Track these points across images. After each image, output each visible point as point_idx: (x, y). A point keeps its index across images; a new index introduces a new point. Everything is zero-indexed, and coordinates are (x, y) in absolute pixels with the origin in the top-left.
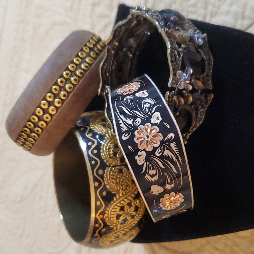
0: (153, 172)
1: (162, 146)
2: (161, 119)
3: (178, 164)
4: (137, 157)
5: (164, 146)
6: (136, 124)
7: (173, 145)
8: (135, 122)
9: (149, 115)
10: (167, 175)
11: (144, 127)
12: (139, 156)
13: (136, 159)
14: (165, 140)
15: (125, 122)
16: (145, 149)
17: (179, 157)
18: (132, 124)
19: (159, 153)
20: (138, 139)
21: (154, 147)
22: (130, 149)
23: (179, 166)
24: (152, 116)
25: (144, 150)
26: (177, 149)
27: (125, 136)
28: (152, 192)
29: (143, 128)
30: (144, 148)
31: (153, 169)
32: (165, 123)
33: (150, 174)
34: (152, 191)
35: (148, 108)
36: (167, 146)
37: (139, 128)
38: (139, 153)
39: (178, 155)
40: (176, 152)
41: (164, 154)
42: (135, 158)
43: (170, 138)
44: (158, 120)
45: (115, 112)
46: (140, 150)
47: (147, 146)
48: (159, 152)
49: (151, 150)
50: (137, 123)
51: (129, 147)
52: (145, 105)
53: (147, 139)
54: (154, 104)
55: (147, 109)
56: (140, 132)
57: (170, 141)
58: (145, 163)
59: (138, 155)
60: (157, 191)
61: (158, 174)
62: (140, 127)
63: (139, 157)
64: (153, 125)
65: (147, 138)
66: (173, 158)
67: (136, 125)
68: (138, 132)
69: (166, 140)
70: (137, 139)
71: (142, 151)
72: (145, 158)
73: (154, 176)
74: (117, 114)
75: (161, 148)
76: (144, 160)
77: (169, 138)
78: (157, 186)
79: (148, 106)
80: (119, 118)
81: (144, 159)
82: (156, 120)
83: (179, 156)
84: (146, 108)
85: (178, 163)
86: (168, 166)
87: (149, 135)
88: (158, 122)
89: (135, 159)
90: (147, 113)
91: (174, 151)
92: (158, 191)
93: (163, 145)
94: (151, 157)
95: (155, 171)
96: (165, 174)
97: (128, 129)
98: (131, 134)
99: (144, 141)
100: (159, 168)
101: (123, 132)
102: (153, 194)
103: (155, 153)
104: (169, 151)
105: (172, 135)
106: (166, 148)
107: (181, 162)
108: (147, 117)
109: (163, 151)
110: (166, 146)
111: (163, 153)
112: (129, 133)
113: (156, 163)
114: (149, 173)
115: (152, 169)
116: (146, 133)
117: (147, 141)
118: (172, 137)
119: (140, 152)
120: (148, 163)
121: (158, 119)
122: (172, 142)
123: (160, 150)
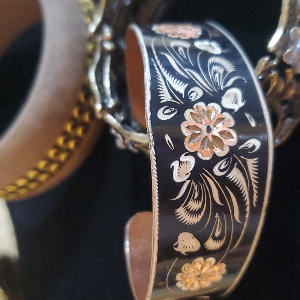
0: (194, 205)
1: (231, 159)
2: (241, 104)
3: (247, 206)
4: (175, 164)
5: (235, 161)
6: (192, 97)
7: (251, 163)
8: (189, 92)
9: (220, 88)
10: (219, 220)
11: (205, 108)
12: (181, 163)
13: (173, 166)
14: (241, 147)
15: (170, 85)
16: (196, 152)
17: (255, 191)
18: (183, 93)
19: (221, 171)
20: (188, 127)
21: (214, 155)
22: (168, 143)
23: (248, 209)
24: (226, 94)
25: (195, 154)
26: (257, 173)
27: (165, 113)
28: (177, 246)
29: (203, 110)
30: (196, 150)
31: (199, 199)
32: (248, 116)
33: (188, 208)
34: (178, 243)
35: (220, 75)
36: (240, 162)
37: (195, 106)
38: (183, 158)
39: (254, 186)
40: (253, 180)
41: (230, 176)
42: (172, 164)
43: (250, 146)
44: (236, 105)
45: (152, 60)
46: (187, 151)
47: (203, 149)
48: (221, 168)
49: (208, 159)
50: (194, 95)
51: (167, 138)
52: (214, 68)
53: (205, 134)
54: (233, 72)
55: (217, 75)
56: (195, 114)
57: (248, 153)
58: (188, 181)
59: (179, 160)
60: (186, 248)
61: (202, 213)
62: (197, 106)
63: (180, 166)
64: (224, 110)
65: (207, 131)
66: (242, 190)
67: (190, 98)
68: (191, 113)
69: (241, 150)
70: (186, 127)
71: (189, 154)
72: (191, 172)
73: (195, 213)
74: (155, 65)
75: (227, 160)
76: (188, 174)
77: (248, 147)
78: (192, 235)
79: (221, 71)
80: (158, 72)
81: (189, 172)
82: (232, 103)
83: (256, 189)
84: (215, 73)
85: (248, 203)
86: (228, 203)
87: (212, 126)
88: (236, 108)
89: (171, 167)
90: (217, 83)
91: (249, 176)
92: (188, 248)
93: (234, 157)
94: (203, 174)
95: (201, 204)
96: (217, 216)
97: (174, 101)
98: (176, 112)
99: (199, 137)
100: (211, 201)
101: (161, 102)
102: (176, 249)
103: (213, 168)
104: (241, 174)
105: (254, 143)
106: (237, 164)
107: (254, 203)
108: (216, 91)
109: (229, 168)
110: (238, 161)
111: (227, 174)
112: (173, 109)
113: (207, 188)
114: (188, 206)
115: (196, 200)
116: (208, 121)
117: (206, 137)
118: (254, 147)
119: (186, 155)
120: (193, 183)
121: (236, 103)
122: (252, 156)
123: (225, 165)
